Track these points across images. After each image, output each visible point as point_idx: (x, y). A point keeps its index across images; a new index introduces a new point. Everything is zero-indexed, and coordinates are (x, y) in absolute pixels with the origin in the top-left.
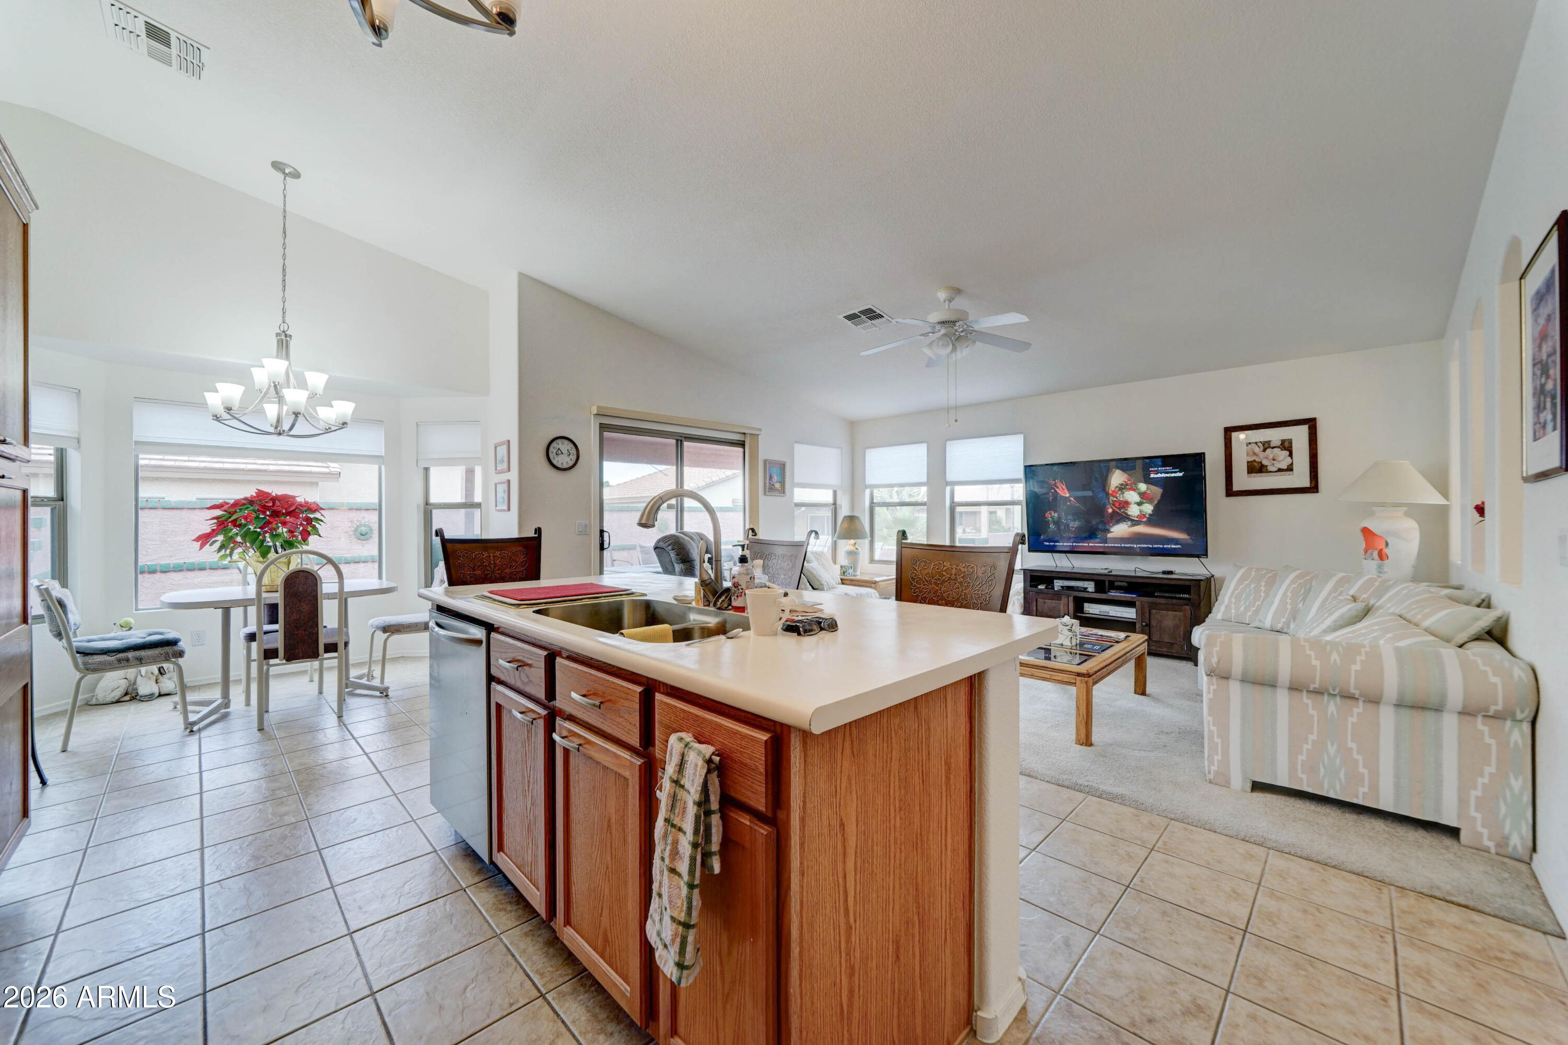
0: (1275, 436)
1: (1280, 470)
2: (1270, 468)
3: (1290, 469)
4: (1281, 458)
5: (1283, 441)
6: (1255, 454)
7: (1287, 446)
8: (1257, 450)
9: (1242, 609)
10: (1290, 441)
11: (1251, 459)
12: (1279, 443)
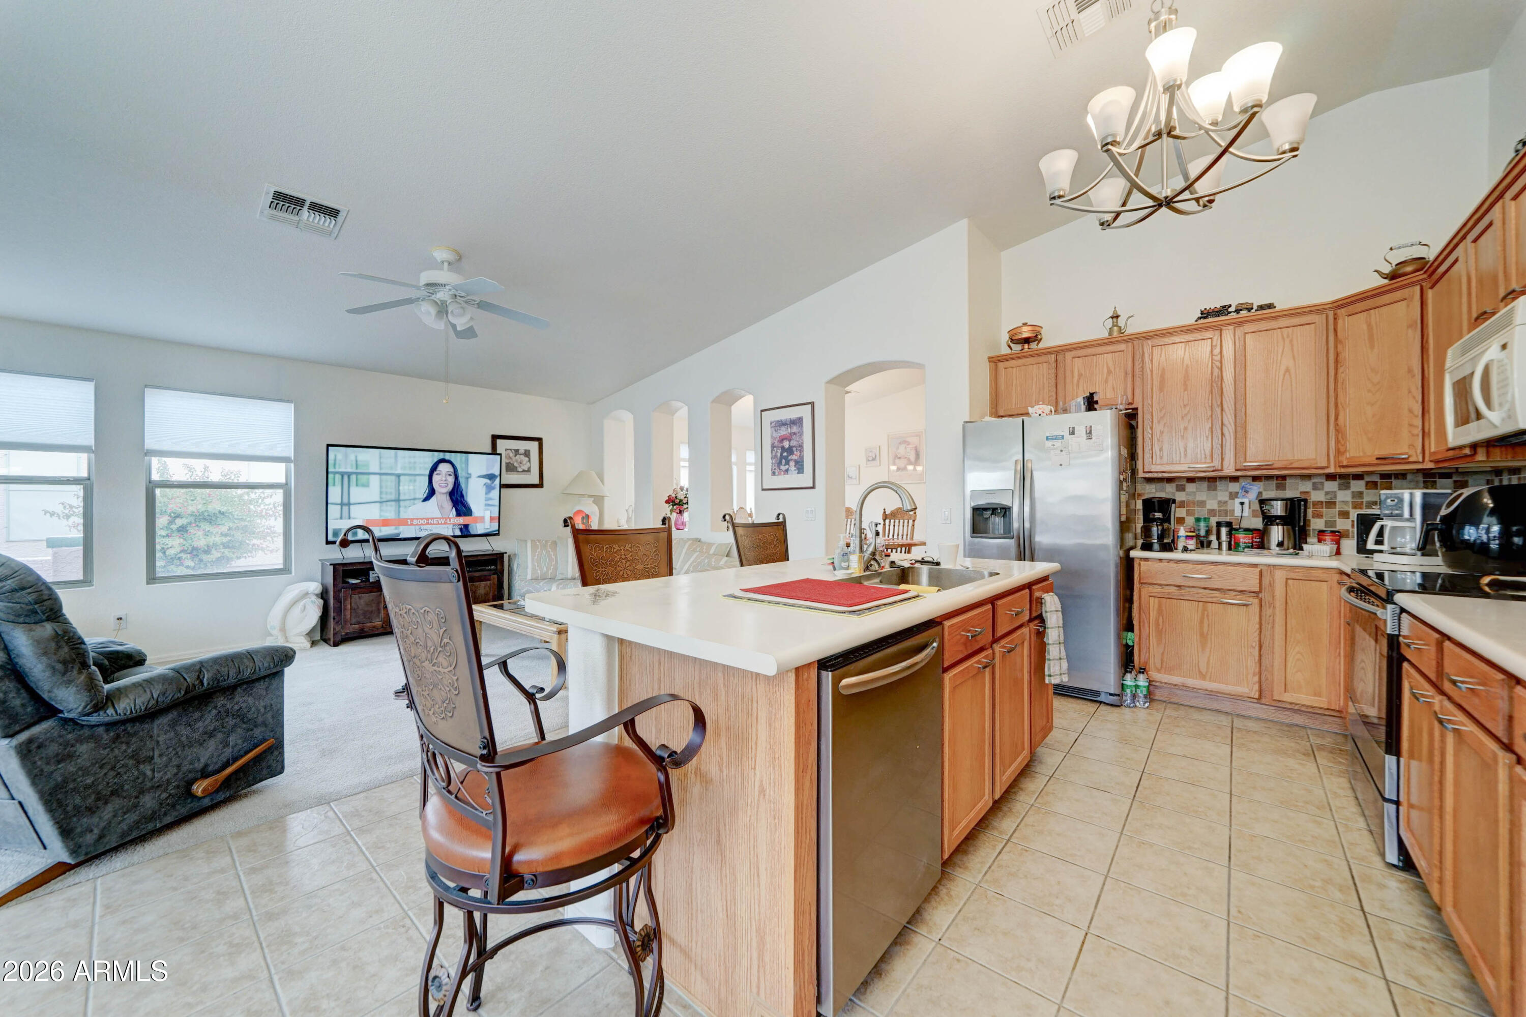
0: (522, 446)
1: (524, 471)
2: (520, 470)
3: (529, 471)
4: (524, 462)
5: (526, 451)
6: (510, 458)
7: (527, 454)
8: (511, 455)
9: (545, 568)
10: (529, 451)
11: (508, 461)
12: (523, 452)
